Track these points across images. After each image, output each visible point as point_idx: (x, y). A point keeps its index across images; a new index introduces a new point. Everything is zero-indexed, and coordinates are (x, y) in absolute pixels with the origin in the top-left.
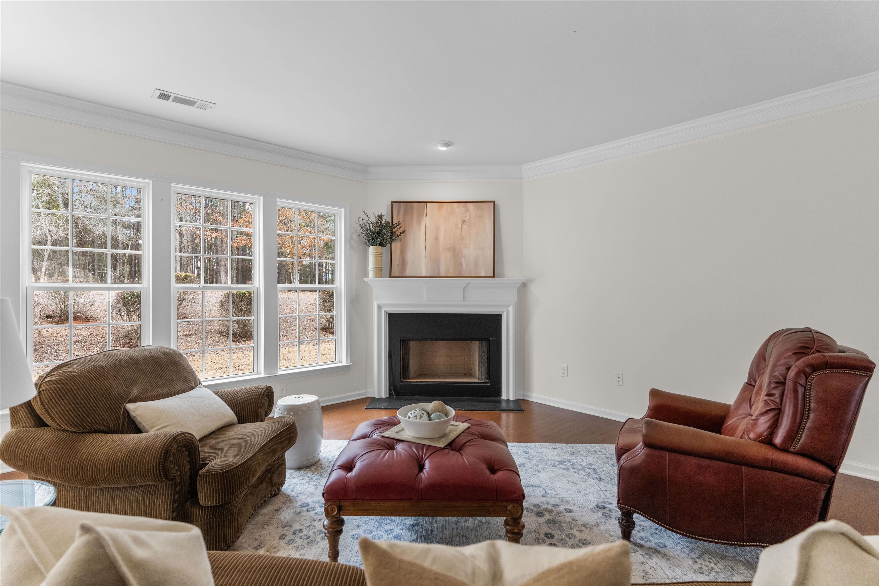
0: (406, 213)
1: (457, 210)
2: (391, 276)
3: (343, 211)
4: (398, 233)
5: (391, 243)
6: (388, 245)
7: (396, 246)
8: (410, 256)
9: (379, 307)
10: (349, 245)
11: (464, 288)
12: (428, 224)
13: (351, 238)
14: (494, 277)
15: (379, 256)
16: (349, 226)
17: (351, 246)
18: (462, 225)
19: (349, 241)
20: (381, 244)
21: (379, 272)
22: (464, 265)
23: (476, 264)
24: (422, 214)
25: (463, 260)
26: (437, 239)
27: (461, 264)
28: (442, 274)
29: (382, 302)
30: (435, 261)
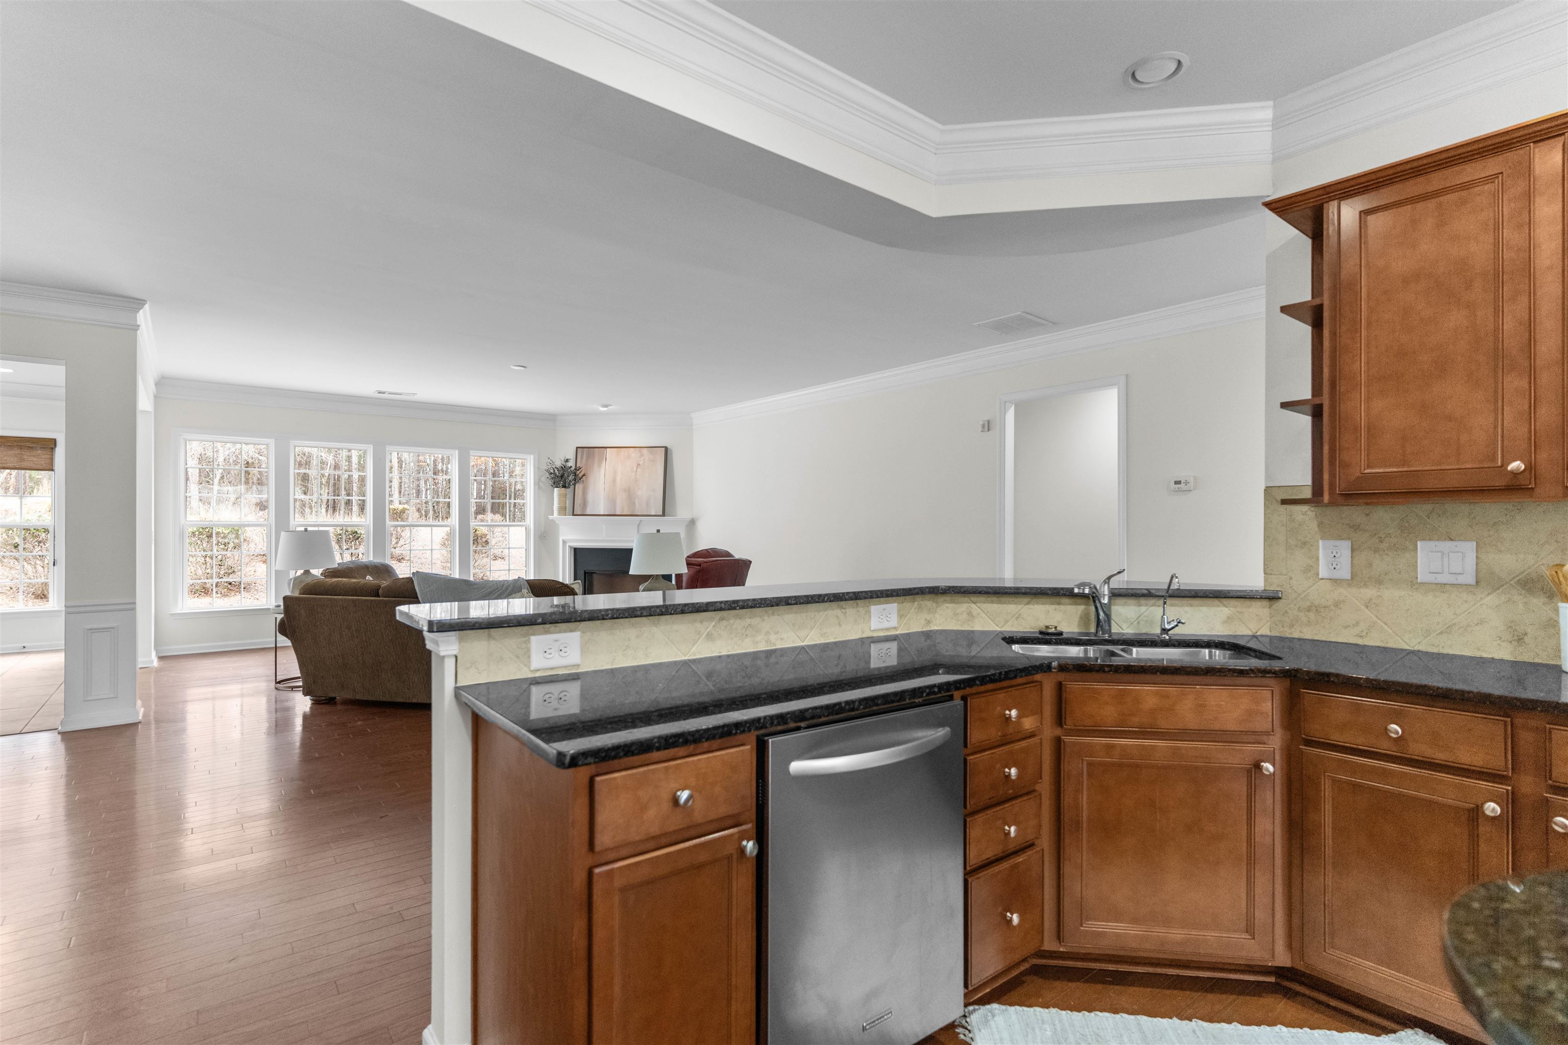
0: (588, 457)
1: (633, 455)
2: (574, 515)
3: (532, 456)
4: (580, 475)
5: (574, 485)
6: (572, 487)
7: (579, 487)
8: (590, 497)
9: (564, 542)
10: (537, 487)
11: (638, 526)
12: (607, 467)
13: (539, 480)
14: (664, 515)
15: (562, 497)
16: (537, 469)
17: (539, 488)
18: (637, 468)
19: (538, 483)
20: (564, 486)
21: (563, 510)
22: (637, 505)
23: (648, 503)
24: (603, 458)
25: (637, 500)
26: (614, 481)
27: (635, 504)
28: (618, 513)
29: (566, 538)
30: (612, 501)
